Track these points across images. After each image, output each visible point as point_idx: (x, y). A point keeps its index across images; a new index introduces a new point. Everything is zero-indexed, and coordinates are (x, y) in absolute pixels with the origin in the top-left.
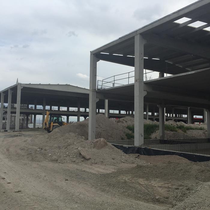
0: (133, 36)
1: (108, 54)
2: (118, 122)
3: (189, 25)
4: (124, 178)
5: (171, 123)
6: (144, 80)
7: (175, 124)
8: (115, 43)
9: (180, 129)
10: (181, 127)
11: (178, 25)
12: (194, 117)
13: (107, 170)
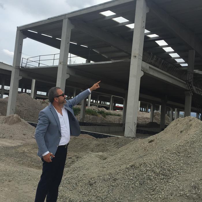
0: (62, 19)
1: (37, 33)
2: (43, 103)
3: (113, 19)
4: (23, 149)
5: (93, 108)
6: (68, 64)
7: (97, 109)
8: (43, 23)
9: (101, 114)
10: (101, 113)
11: (104, 17)
12: (117, 105)
13: (13, 143)
